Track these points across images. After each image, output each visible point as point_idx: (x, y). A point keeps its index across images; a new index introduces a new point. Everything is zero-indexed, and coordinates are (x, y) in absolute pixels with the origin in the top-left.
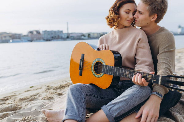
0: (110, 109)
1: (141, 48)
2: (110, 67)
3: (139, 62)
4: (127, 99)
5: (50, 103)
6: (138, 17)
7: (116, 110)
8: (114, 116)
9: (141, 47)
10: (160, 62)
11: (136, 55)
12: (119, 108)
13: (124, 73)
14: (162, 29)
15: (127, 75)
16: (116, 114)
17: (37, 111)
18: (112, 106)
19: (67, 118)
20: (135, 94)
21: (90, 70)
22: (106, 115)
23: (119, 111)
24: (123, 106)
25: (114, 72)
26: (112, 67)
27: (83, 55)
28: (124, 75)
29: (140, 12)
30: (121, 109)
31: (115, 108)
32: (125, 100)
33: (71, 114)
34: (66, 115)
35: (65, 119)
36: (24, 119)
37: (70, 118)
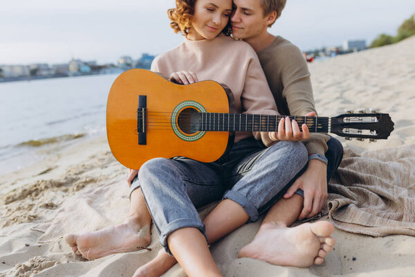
0: (248, 193)
1: (253, 77)
2: (221, 115)
3: (254, 105)
4: (277, 168)
5: (52, 226)
6: (241, 20)
7: (260, 193)
8: (258, 206)
9: (252, 75)
10: (294, 100)
11: (244, 91)
12: (266, 188)
13: (256, 123)
14: (279, 41)
15: (263, 126)
16: (262, 199)
17: (34, 247)
18: (250, 187)
19: (177, 227)
20: (289, 157)
21: (169, 128)
22: (244, 207)
23: (265, 194)
24: (272, 184)
25: (231, 124)
26: (226, 115)
27: (143, 100)
28: (256, 126)
29: (244, 10)
30: (269, 190)
31: (257, 189)
32: (274, 172)
33: (180, 217)
34: (168, 222)
35: (173, 230)
36: (22, 268)
37: (182, 225)
